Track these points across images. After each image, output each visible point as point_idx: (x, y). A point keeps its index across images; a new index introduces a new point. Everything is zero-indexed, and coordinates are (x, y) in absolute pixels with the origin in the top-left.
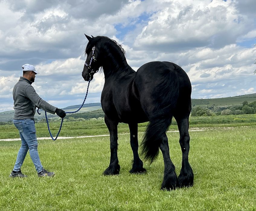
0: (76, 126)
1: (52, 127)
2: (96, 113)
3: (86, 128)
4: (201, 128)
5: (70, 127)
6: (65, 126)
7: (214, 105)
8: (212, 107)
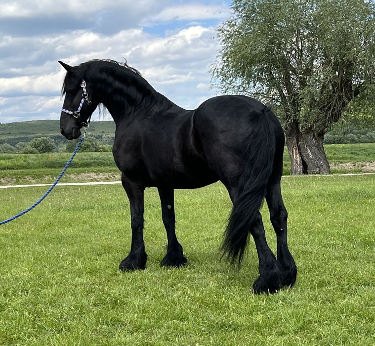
4: (99, 174)
7: (103, 132)
8: (99, 136)
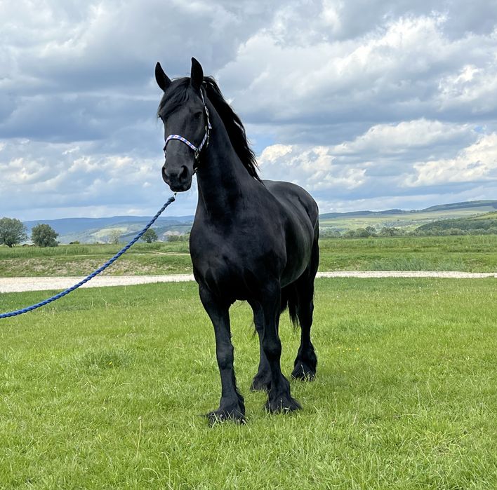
0: (459, 245)
1: (413, 245)
2: (485, 219)
3: (479, 251)
5: (448, 248)
6: (437, 244)
